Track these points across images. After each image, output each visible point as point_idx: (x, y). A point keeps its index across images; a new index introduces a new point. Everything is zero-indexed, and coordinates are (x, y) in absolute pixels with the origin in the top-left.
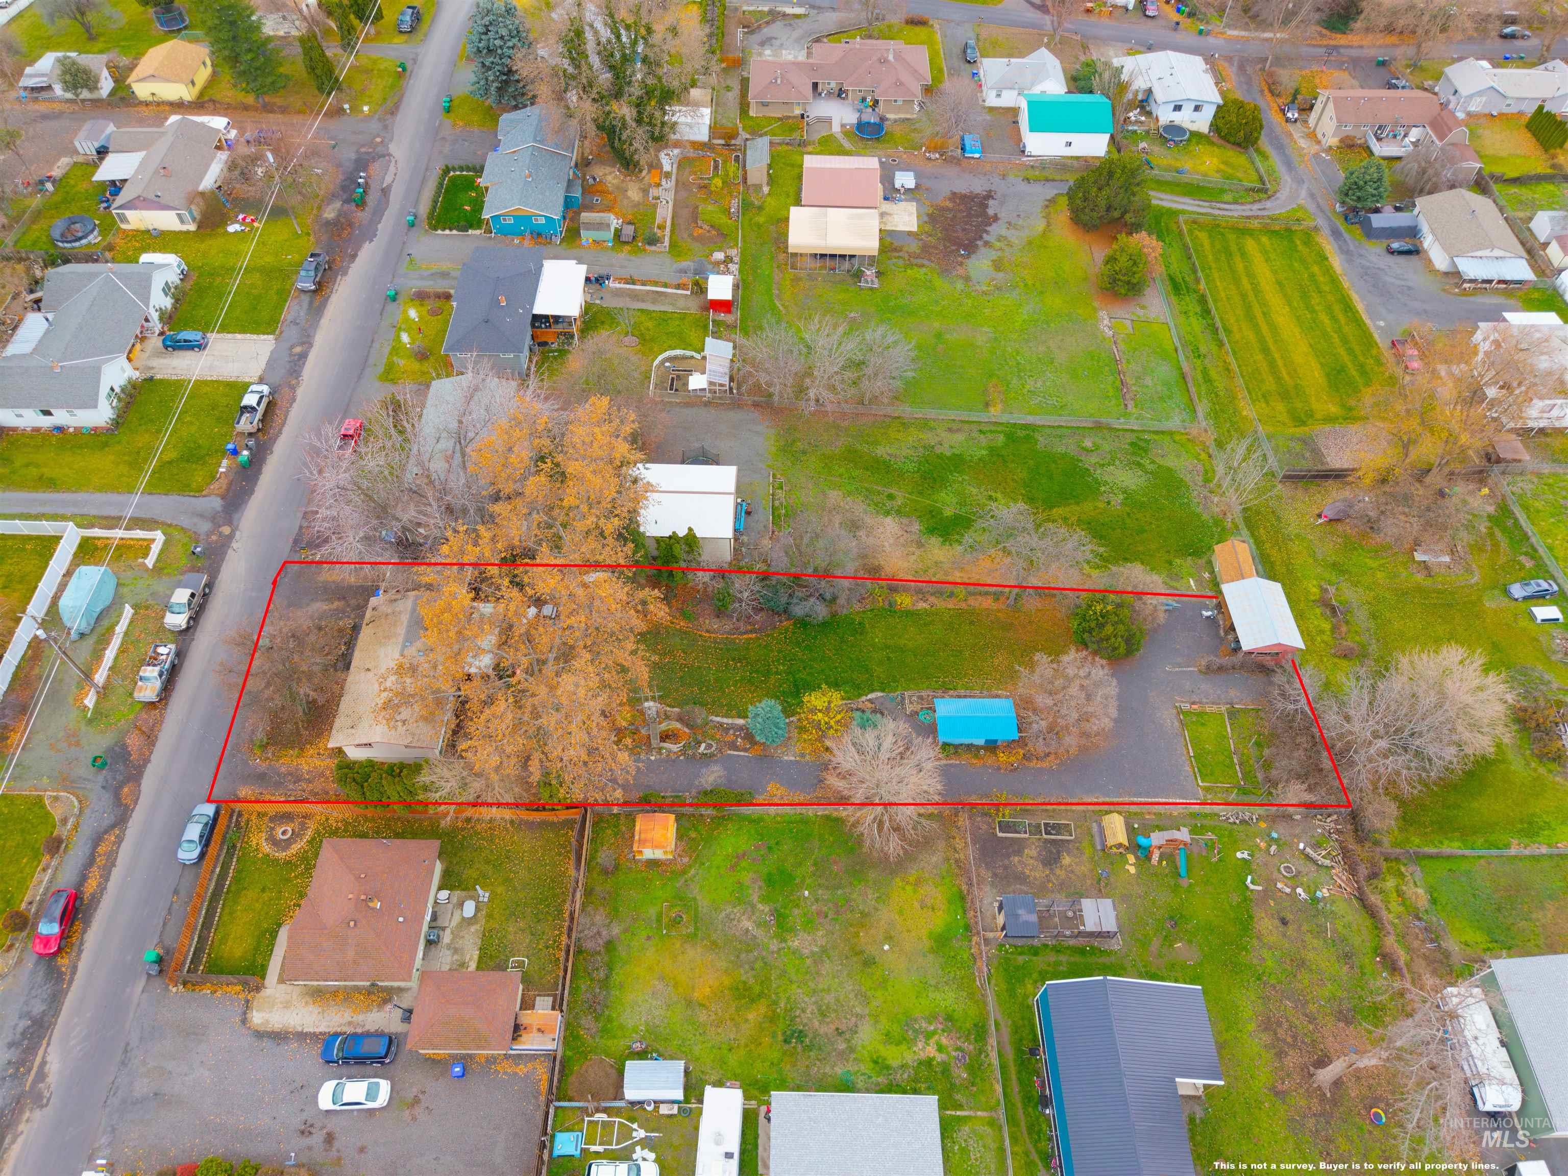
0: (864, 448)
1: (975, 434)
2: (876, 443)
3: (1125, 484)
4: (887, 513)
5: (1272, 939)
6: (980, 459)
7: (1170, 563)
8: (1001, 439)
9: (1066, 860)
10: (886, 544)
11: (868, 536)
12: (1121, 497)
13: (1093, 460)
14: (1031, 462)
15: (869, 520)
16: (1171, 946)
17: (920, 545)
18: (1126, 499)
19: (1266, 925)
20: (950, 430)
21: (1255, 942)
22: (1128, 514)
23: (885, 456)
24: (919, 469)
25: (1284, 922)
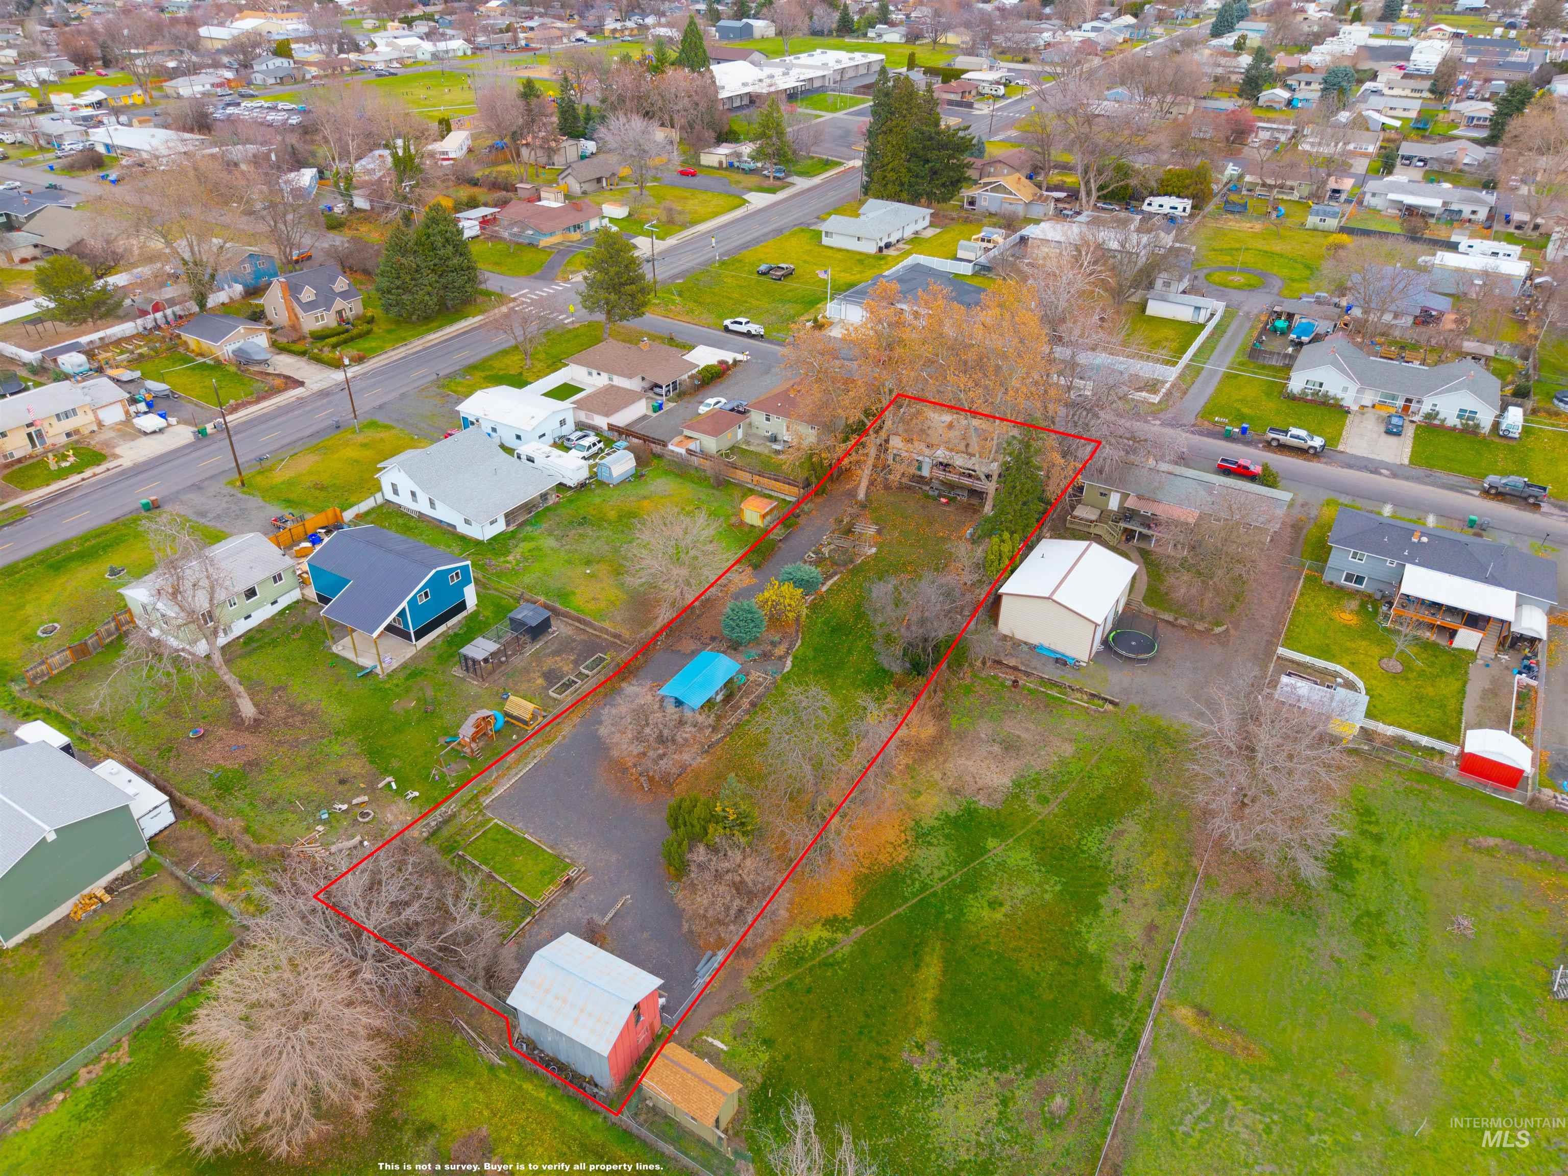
0: (1143, 810)
1: (1134, 957)
2: (1149, 825)
3: (949, 1107)
4: (1017, 784)
5: (344, 763)
6: (1078, 933)
7: (768, 1043)
8: (1115, 987)
9: (540, 681)
10: (970, 763)
11: (990, 753)
12: (925, 1077)
13: (1023, 1097)
14: (1048, 996)
15: (1013, 764)
16: (419, 700)
17: (954, 792)
18: (917, 1082)
19: (357, 767)
20: (1152, 928)
21: (357, 750)
22: (886, 1059)
23: (1121, 827)
24: (1083, 852)
25: (342, 782)
